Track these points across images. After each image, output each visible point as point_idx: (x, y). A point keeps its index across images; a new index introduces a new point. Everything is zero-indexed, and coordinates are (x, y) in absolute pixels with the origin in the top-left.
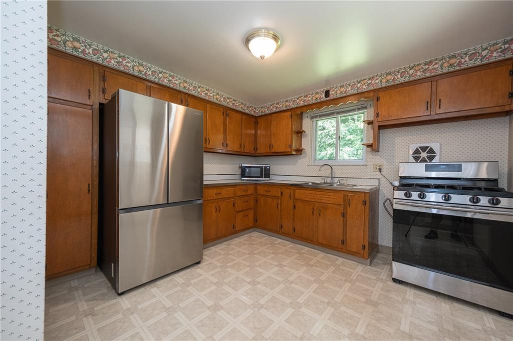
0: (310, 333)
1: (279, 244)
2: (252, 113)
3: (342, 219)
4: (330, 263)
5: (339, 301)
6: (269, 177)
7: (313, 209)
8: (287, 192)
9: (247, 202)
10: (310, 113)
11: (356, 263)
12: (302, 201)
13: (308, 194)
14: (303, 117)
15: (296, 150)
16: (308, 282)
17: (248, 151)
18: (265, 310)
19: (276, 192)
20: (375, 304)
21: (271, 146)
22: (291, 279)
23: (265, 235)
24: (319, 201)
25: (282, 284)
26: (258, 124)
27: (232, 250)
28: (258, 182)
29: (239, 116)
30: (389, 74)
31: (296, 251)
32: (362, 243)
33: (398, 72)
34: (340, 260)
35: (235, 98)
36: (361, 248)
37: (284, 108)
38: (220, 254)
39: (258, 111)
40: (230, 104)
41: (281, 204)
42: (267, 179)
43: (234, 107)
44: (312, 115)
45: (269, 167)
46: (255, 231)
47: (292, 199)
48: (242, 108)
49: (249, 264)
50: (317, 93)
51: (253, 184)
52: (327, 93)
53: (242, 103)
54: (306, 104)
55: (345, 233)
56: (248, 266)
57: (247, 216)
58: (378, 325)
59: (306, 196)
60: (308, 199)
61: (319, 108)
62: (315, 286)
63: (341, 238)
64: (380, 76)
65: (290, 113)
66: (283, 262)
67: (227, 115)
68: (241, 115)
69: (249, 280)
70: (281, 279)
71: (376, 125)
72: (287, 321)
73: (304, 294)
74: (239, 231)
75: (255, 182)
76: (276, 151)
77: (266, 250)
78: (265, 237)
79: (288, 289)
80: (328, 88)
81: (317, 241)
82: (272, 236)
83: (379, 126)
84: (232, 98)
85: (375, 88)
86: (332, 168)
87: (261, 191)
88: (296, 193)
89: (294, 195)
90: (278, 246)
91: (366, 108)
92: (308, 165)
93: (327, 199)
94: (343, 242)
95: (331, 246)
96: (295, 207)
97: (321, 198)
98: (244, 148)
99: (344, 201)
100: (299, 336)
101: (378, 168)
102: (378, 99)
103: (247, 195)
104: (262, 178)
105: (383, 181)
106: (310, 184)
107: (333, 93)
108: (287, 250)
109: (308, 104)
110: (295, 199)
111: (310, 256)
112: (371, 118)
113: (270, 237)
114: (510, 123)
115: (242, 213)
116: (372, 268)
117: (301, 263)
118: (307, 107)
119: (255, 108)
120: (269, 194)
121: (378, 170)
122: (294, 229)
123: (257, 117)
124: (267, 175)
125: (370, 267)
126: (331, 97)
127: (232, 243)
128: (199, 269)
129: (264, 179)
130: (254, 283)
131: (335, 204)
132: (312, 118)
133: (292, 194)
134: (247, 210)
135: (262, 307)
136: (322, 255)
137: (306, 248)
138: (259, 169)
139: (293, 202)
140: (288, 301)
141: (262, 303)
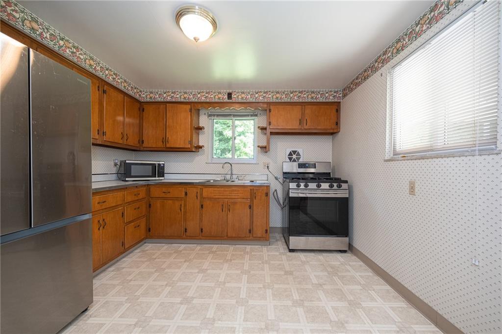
0: (269, 319)
1: (185, 249)
2: (137, 97)
3: (249, 210)
4: (243, 253)
5: (269, 281)
6: (163, 176)
7: (223, 205)
8: (192, 192)
9: (139, 208)
10: (211, 110)
11: (260, 246)
12: (210, 199)
13: (217, 192)
14: (200, 114)
15: (196, 147)
16: (237, 276)
17: (132, 144)
18: (219, 322)
19: (179, 193)
20: (290, 273)
21: (165, 140)
22: (222, 279)
23: (163, 245)
24: (229, 197)
25: (217, 289)
26: (143, 111)
27: (130, 275)
28: (150, 183)
29: (120, 96)
30: (278, 93)
31: (208, 252)
32: (265, 228)
33: (284, 93)
34: (248, 248)
35: (116, 72)
36: (264, 231)
37: (182, 100)
38: (114, 286)
39: (144, 96)
40: (109, 78)
41: (185, 205)
42: (160, 178)
43: (115, 84)
44: (209, 113)
45: (164, 164)
46: (145, 243)
47: (199, 198)
48: (125, 87)
49: (166, 282)
50: (220, 93)
51: (145, 185)
52: (230, 95)
53: (125, 81)
54: (208, 100)
55: (252, 222)
56: (166, 285)
57: (139, 226)
58: (302, 287)
59: (215, 194)
60: (216, 197)
61: (221, 108)
62: (245, 277)
63: (249, 228)
64: (272, 93)
65: (188, 107)
66: (202, 266)
67: (104, 92)
68: (123, 96)
69: (179, 300)
70: (213, 284)
71: (268, 131)
72: (246, 320)
73: (242, 288)
74: (129, 248)
75: (146, 183)
76: (172, 146)
77: (175, 260)
78: (163, 246)
79: (226, 291)
80: (231, 91)
81: (227, 236)
82: (172, 243)
83: (271, 132)
84: (113, 70)
85: (268, 101)
86: (231, 165)
87: (156, 192)
88: (204, 191)
89: (201, 194)
90: (185, 252)
91: (256, 115)
92: (206, 163)
93: (236, 194)
94: (250, 231)
95: (240, 237)
96: (202, 206)
97: (230, 194)
98: (127, 140)
99: (251, 195)
100: (263, 327)
101: (266, 166)
102: (270, 111)
103: (138, 200)
104: (155, 177)
105: (270, 175)
106: (212, 181)
107: (235, 96)
108: (198, 253)
109: (211, 101)
110: (203, 198)
111: (223, 253)
112: (265, 125)
113: (170, 245)
114: (333, 140)
115: (133, 224)
116: (272, 246)
117: (220, 261)
118: (209, 105)
119: (141, 91)
120: (168, 195)
121: (266, 168)
122: (202, 229)
123: (143, 102)
124: (162, 174)
125: (270, 246)
126: (233, 100)
127: (122, 266)
128: (91, 319)
129: (158, 178)
130: (187, 301)
131: (243, 198)
132: (210, 116)
133: (199, 193)
134: (138, 218)
135: (214, 320)
136: (232, 248)
137: (215, 245)
138: (151, 167)
139: (200, 202)
140: (234, 302)
141: (211, 317)
